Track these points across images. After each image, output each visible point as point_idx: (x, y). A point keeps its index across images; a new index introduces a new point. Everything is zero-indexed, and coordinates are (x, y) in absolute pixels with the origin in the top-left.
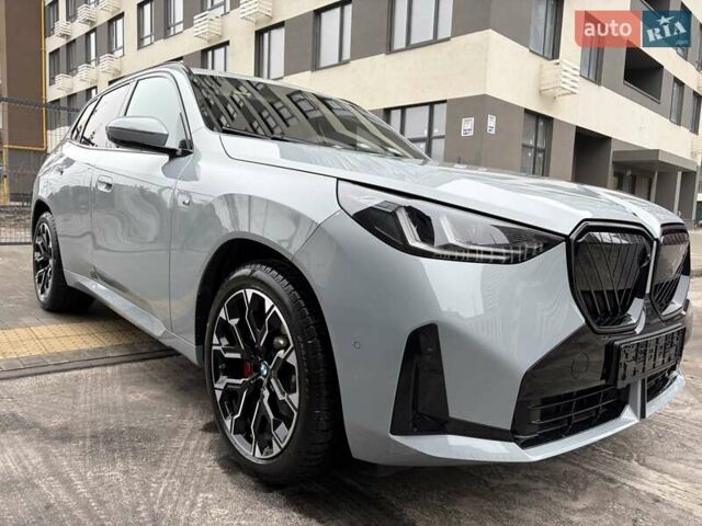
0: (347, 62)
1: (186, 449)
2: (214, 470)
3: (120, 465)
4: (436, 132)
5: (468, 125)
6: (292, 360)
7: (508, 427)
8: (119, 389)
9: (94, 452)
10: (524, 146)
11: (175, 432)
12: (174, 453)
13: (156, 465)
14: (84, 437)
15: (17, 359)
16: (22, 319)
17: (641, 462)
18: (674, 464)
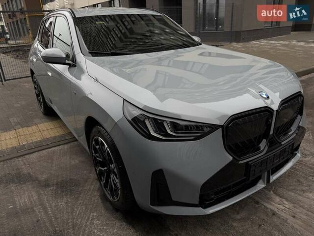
1: (90, 190)
2: (98, 201)
3: (65, 199)
7: (198, 203)
8: (68, 158)
9: (56, 193)
11: (86, 181)
12: (85, 192)
13: (77, 198)
14: (53, 185)
15: (32, 143)
16: (35, 120)
17: (275, 191)
18: (290, 193)
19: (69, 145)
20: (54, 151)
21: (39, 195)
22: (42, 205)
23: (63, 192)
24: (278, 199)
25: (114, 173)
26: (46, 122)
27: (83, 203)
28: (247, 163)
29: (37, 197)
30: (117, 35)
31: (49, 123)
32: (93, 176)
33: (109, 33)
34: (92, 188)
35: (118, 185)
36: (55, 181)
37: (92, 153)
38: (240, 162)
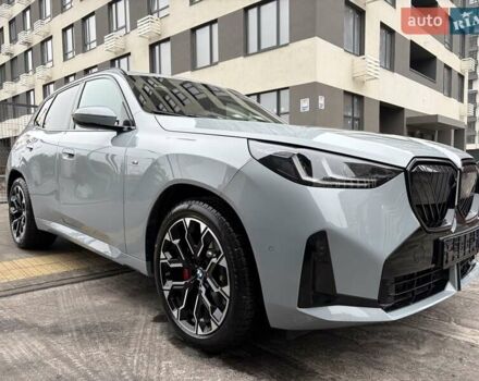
0: (216, 64)
3: (102, 347)
4: (282, 110)
5: (305, 104)
6: (224, 263)
7: (376, 298)
8: (86, 298)
9: (81, 341)
10: (345, 117)
11: (133, 324)
12: (137, 337)
14: (71, 331)
15: (9, 283)
17: (458, 323)
20: (54, 292)
24: (467, 330)
27: (140, 350)
29: (44, 347)
31: (34, 258)
36: (72, 326)
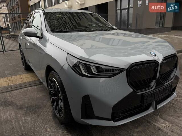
1: (46, 111)
2: (51, 118)
3: (31, 116)
4: (130, 6)
9: (26, 112)
11: (45, 106)
13: (38, 116)
14: (25, 108)
15: (16, 85)
16: (19, 72)
17: (160, 116)
18: (170, 117)
19: (37, 86)
20: (28, 89)
21: (16, 113)
22: (16, 119)
23: (30, 112)
24: (162, 121)
25: (61, 99)
26: (25, 73)
27: (41, 119)
28: (142, 94)
29: (14, 114)
30: (70, 26)
31: (27, 74)
32: (49, 103)
33: (66, 25)
34: (48, 111)
35: (63, 107)
36: (26, 106)
37: (49, 88)
38: (138, 93)
